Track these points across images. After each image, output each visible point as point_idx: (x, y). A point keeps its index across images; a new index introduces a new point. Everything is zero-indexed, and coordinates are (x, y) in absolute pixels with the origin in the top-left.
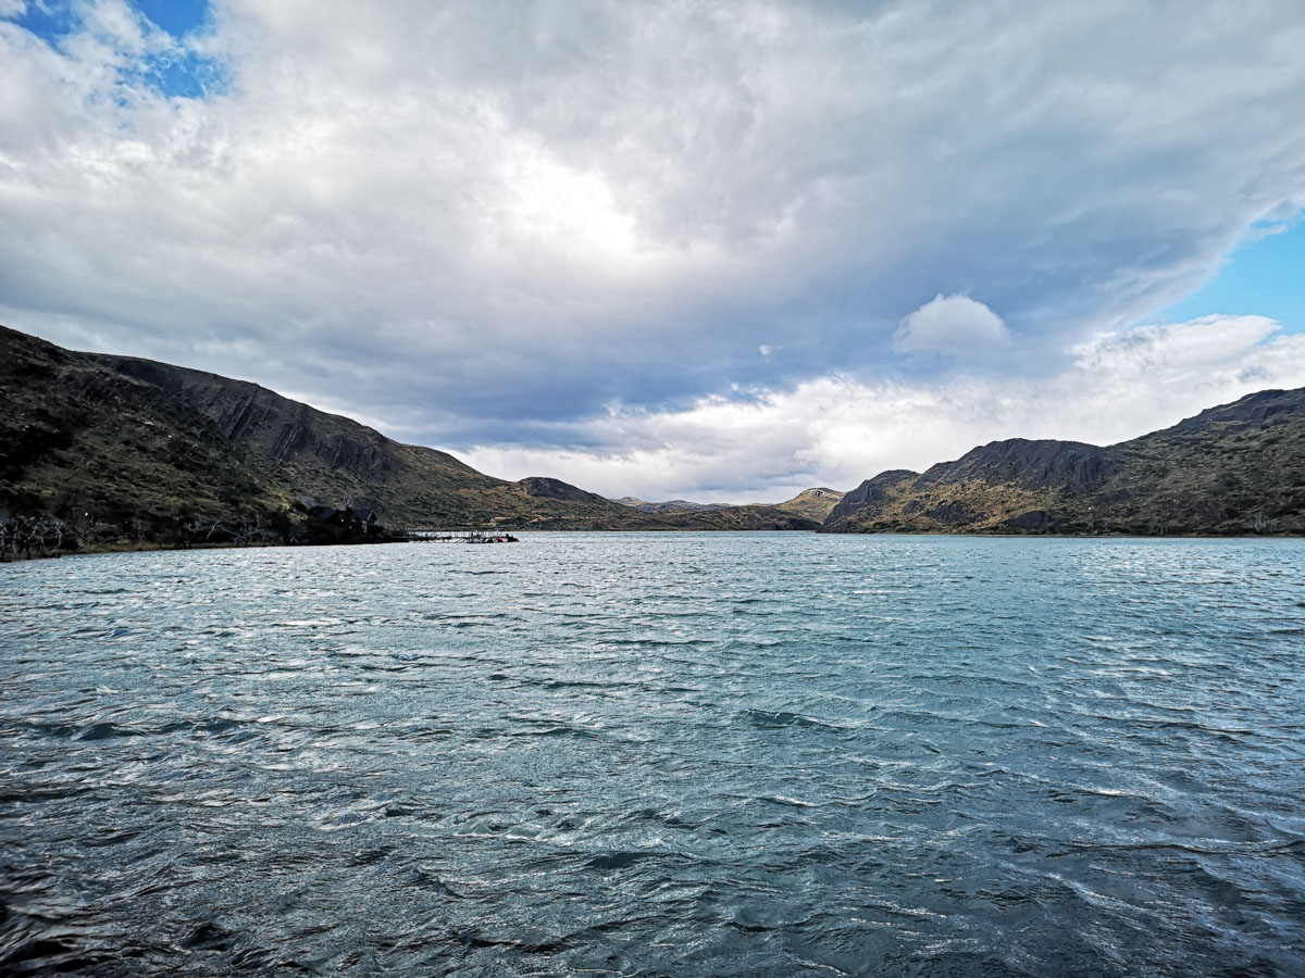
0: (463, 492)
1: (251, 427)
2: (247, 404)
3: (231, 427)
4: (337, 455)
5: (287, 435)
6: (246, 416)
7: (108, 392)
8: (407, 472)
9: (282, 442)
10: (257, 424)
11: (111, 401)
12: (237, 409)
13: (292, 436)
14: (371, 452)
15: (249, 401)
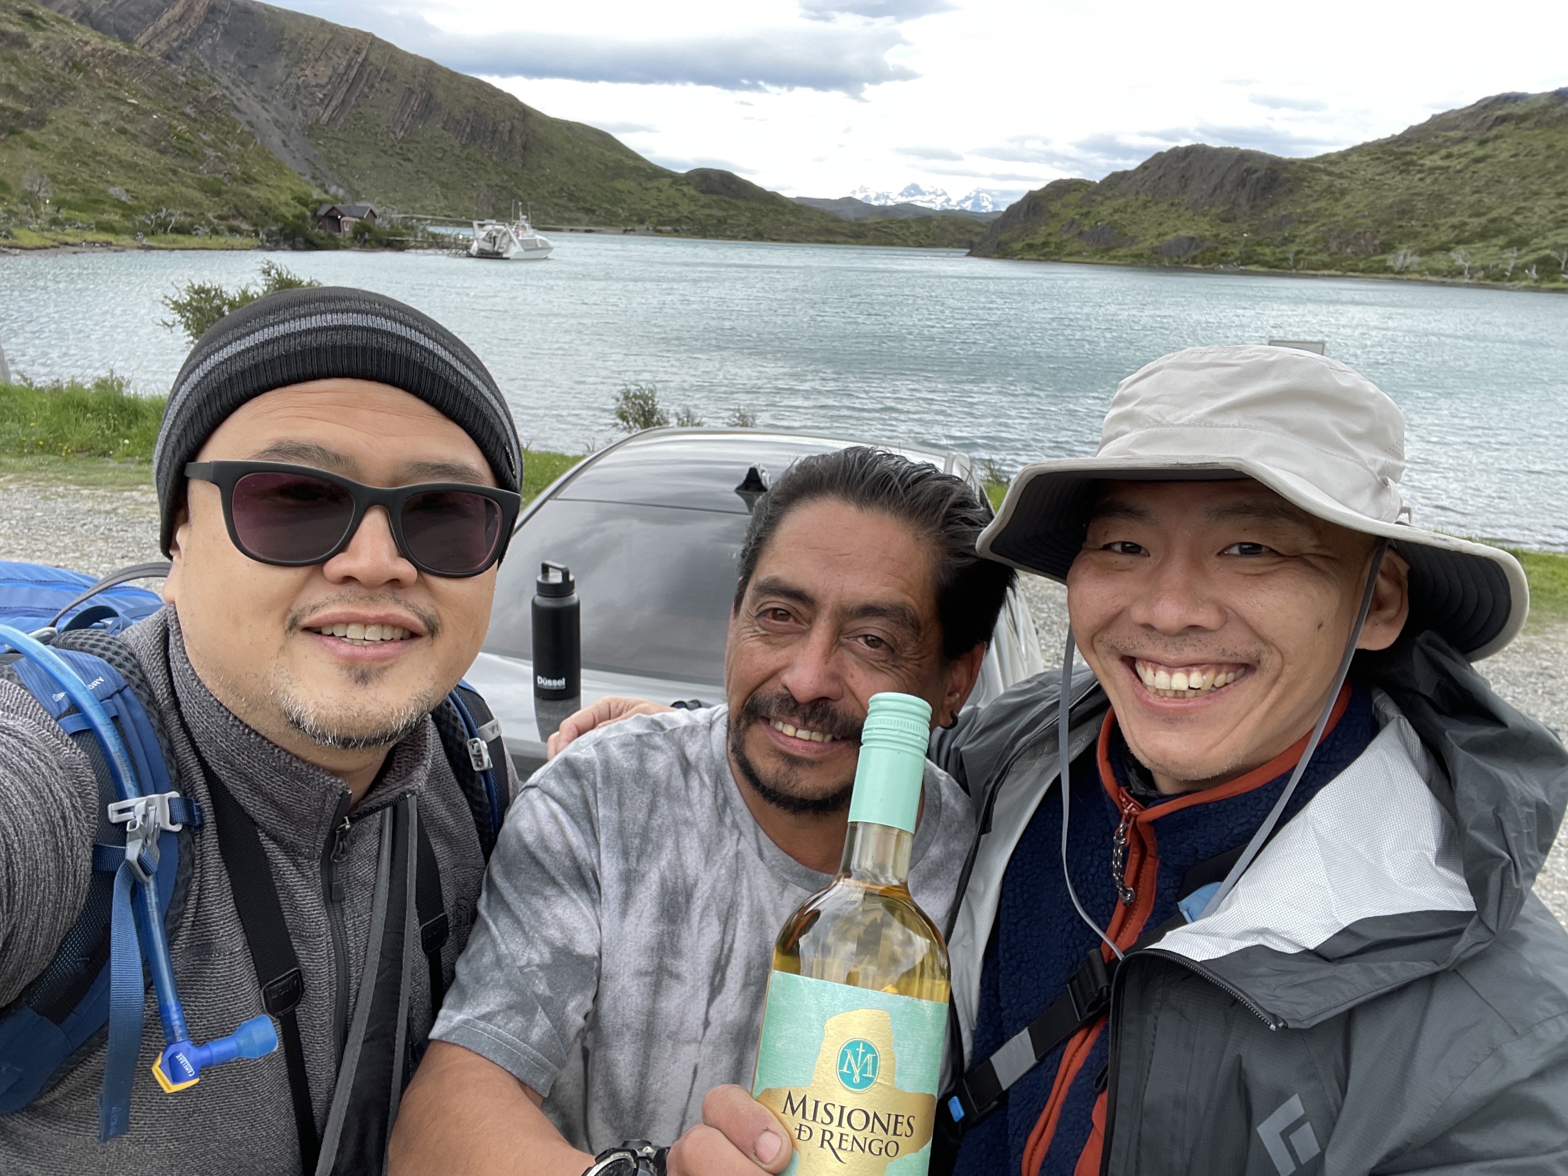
0: (619, 184)
1: (366, 90)
2: (360, 60)
3: (344, 89)
4: (468, 130)
5: (408, 102)
6: (359, 73)
7: (88, 64)
8: (552, 154)
9: (402, 112)
10: (373, 86)
11: (92, 74)
12: (349, 66)
13: (414, 103)
14: (508, 128)
15: (363, 54)
